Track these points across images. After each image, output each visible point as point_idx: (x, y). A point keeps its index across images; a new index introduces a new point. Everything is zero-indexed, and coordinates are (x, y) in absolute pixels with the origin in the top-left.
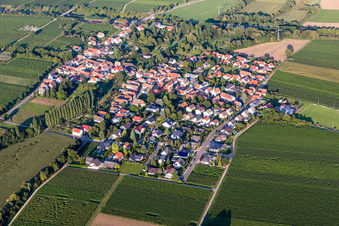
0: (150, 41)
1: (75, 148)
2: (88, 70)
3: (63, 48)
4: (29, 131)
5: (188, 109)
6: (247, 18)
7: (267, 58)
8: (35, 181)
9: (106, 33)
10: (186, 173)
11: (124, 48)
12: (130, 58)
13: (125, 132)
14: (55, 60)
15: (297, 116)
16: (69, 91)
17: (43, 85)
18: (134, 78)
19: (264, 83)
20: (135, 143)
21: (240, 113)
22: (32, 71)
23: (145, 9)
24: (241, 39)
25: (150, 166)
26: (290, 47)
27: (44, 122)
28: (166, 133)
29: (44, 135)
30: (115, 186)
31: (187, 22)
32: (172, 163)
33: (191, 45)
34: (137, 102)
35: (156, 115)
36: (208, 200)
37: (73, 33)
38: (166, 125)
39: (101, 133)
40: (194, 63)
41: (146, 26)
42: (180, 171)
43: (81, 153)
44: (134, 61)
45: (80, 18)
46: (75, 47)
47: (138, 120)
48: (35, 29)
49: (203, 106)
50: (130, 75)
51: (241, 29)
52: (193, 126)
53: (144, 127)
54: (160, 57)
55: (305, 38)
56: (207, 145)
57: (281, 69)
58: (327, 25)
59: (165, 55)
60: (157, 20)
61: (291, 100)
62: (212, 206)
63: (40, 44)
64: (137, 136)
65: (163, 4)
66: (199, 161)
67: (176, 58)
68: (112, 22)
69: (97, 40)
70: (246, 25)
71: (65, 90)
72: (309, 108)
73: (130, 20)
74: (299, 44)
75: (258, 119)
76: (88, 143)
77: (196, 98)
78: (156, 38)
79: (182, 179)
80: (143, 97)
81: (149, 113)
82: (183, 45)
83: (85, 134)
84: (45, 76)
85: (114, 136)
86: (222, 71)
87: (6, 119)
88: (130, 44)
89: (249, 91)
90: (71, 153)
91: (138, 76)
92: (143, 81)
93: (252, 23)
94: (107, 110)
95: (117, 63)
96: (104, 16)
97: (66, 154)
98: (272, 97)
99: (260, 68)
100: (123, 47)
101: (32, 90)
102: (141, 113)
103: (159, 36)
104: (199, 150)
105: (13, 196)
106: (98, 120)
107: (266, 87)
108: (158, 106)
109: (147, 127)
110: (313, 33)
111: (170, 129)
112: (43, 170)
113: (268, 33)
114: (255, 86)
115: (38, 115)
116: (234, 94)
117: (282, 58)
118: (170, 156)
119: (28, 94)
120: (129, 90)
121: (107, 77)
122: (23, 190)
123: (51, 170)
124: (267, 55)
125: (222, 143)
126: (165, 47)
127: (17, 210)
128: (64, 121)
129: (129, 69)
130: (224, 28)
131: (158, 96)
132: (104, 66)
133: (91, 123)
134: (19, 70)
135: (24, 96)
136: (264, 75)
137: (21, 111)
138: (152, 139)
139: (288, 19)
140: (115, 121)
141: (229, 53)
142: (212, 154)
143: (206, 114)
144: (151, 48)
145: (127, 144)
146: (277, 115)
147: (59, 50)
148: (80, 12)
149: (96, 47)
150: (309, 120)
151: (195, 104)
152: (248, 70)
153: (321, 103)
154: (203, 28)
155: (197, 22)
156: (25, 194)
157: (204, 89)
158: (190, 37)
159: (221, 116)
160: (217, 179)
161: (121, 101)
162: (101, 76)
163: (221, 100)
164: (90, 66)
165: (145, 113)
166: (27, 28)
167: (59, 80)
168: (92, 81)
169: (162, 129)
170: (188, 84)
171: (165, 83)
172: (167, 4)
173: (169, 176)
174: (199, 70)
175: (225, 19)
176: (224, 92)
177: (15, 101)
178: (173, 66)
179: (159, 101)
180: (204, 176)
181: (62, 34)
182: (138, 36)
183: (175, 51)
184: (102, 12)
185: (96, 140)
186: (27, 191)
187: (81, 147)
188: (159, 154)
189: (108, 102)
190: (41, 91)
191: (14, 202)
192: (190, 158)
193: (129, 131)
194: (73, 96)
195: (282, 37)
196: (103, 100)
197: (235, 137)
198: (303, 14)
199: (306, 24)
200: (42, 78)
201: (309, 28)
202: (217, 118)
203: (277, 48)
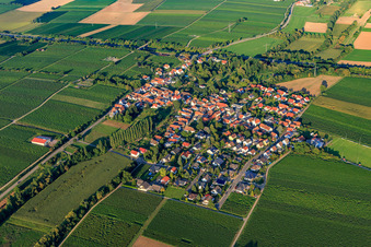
0: (205, 73)
1: (129, 170)
2: (153, 97)
3: (135, 77)
4: (95, 151)
5: (231, 138)
6: (289, 55)
7: (304, 93)
8: (92, 199)
9: (171, 65)
10: (222, 200)
11: (184, 79)
12: (188, 88)
13: (173, 157)
14: (127, 88)
15: (326, 149)
16: (134, 115)
17: (114, 109)
18: (189, 106)
19: (299, 116)
20: (181, 168)
21: (275, 144)
22: (107, 97)
23: (206, 45)
24: (282, 74)
25: (191, 192)
26: (324, 83)
27: (108, 143)
28: (209, 159)
29: (107, 156)
30: (158, 209)
31: (239, 57)
32: (210, 189)
33: (240, 78)
34: (188, 130)
35: (203, 142)
36: (238, 230)
37: (144, 64)
38: (209, 151)
39: (154, 157)
40: (240, 94)
41: (204, 60)
42: (216, 198)
43: (134, 175)
44: (191, 91)
45: (152, 51)
46: (144, 77)
47: (187, 146)
48: (116, 60)
49: (243, 135)
50: (186, 103)
51: (282, 66)
52: (233, 154)
53: (191, 152)
54: (212, 88)
55: (338, 75)
56: (243, 173)
57: (315, 103)
58: (358, 63)
59: (217, 87)
60: (214, 55)
61: (322, 134)
62: (241, 236)
63: (117, 73)
64: (183, 160)
65: (220, 40)
66: (234, 189)
67: (226, 89)
68: (177, 55)
69: (164, 70)
70: (288, 61)
71: (130, 114)
72: (337, 142)
73: (192, 54)
74: (332, 80)
75: (290, 151)
76: (143, 165)
77: (239, 128)
78: (211, 71)
79: (217, 206)
80: (194, 125)
81: (197, 139)
82: (233, 78)
83: (141, 156)
84: (117, 101)
85: (164, 160)
86: (264, 102)
87: (80, 138)
88: (190, 74)
89: (285, 124)
90: (126, 174)
91: (193, 104)
92: (196, 109)
93: (293, 60)
94: (162, 135)
95: (177, 92)
96: (172, 50)
97: (121, 175)
98: (305, 129)
99: (297, 101)
100: (183, 77)
101: (105, 113)
102: (191, 139)
103: (214, 69)
104: (236, 178)
105: (71, 214)
106: (154, 144)
107: (300, 120)
108: (205, 133)
109: (193, 153)
110: (346, 72)
111: (212, 157)
112: (99, 190)
113: (306, 69)
114: (291, 119)
115: (105, 136)
116: (271, 125)
117: (317, 93)
118: (209, 183)
119: (101, 116)
120: (184, 117)
121: (168, 104)
122: (81, 208)
123: (106, 190)
124: (304, 90)
125: (257, 172)
126: (218, 79)
127: (73, 227)
128: (125, 143)
129: (186, 97)
130: (269, 63)
131: (206, 124)
132: (166, 94)
133: (147, 146)
134: (97, 95)
135: (97, 119)
136: (299, 108)
137: (93, 131)
138: (196, 165)
139: (325, 57)
140: (167, 145)
141: (271, 86)
142: (246, 183)
143: (245, 143)
144: (206, 79)
145: (174, 168)
146: (307, 149)
147: (131, 79)
148: (153, 46)
149: (161, 77)
150: (336, 154)
151: (237, 133)
152: (286, 103)
153: (349, 137)
154: (251, 63)
155: (247, 58)
156: (82, 211)
157: (246, 119)
158: (239, 71)
159: (258, 146)
160: (248, 208)
161: (175, 127)
162: (162, 103)
163: (260, 130)
164: (154, 94)
165: (193, 139)
166: (110, 58)
167: (127, 105)
168: (154, 107)
169: (205, 155)
170: (233, 115)
171: (215, 111)
172: (224, 41)
173: (206, 202)
174: (244, 101)
175: (270, 56)
176: (264, 122)
177: (89, 123)
178: (223, 96)
179: (206, 129)
180: (238, 204)
181: (136, 65)
182: (197, 68)
183: (226, 82)
184: (171, 46)
185: (149, 162)
186: (84, 208)
187: (135, 169)
188: (200, 180)
189: (164, 127)
190: (111, 114)
191: (71, 219)
192: (227, 186)
193: (177, 157)
194: (137, 120)
195: (318, 74)
196: (161, 124)
197: (269, 167)
198: (338, 52)
199: (340, 62)
200: (114, 103)
201: (343, 66)
202: (255, 147)
203: (313, 83)
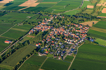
0: (58, 21)
1: (36, 50)
2: (42, 28)
3: (36, 22)
4: (25, 44)
5: (66, 40)
6: (83, 15)
7: (87, 26)
8: (24, 59)
9: (47, 18)
10: (64, 58)
11: (51, 23)
13: (49, 46)
14: (34, 25)
15: (94, 42)
16: (36, 34)
17: (30, 32)
18: (53, 31)
19: (86, 33)
20: (51, 49)
21: (79, 41)
22: (28, 28)
23: (58, 12)
24: (81, 21)
25: (55, 55)
26: (93, 23)
27: (29, 42)
28: (60, 46)
29: (29, 46)
30: (45, 61)
31: (68, 16)
32: (61, 55)
33: (68, 22)
34: (53, 37)
35: (58, 41)
36: (69, 66)
37: (39, 18)
38: (60, 44)
39: (43, 46)
40: (68, 27)
41: (57, 17)
42: (62, 57)
43: (37, 51)
44: (54, 26)
45: (41, 14)
46: (39, 22)
47: (53, 42)
48: (30, 17)
49: (70, 39)
50: (52, 30)
51: (81, 18)
52: (67, 44)
53: (54, 44)
54: (60, 25)
55: (97, 20)
56: (70, 50)
57: (91, 29)
58: (103, 17)
59: (61, 25)
60: (60, 15)
61: (93, 38)
62: (70, 67)
63: (31, 21)
64: (52, 46)
65: (62, 11)
66: (68, 54)
67: (64, 25)
68: (49, 16)
69: (45, 20)
70: (82, 17)
71: (35, 33)
72: (97, 40)
73: (54, 15)
74: (96, 22)
75: (84, 43)
76: (40, 48)
77: (68, 37)
78: (59, 20)
79: (63, 59)
80: (55, 36)
81: (56, 40)
82: (66, 22)
83: (39, 46)
84: (31, 30)
85: (46, 47)
86: (76, 29)
87: (20, 41)
88: (53, 21)
89: (82, 35)
90: (35, 51)
91: (54, 30)
92: (55, 31)
93: (84, 16)
94: (45, 39)
95: (49, 26)
96: (47, 14)
97: (33, 51)
98: (88, 36)
99: (85, 28)
100: (51, 22)
101: (27, 33)
102: (54, 40)
103: (60, 19)
104: (68, 51)
105: (18, 63)
106: (43, 42)
107: (87, 34)
108: (58, 38)
109: (55, 44)
110: (99, 19)
111: (61, 45)
112: (27, 56)
113: (88, 19)
114: (84, 34)
115: (28, 40)
116: (78, 36)
117: (91, 26)
118: (60, 53)
119: (26, 34)
120: (52, 34)
121: (47, 30)
122: (21, 61)
123: (29, 56)
124: (87, 25)
125: (74, 49)
126: (62, 22)
127: (19, 67)
128: (34, 42)
129: (52, 28)
130: (77, 17)
131: (59, 36)
132: (46, 27)
133: (41, 43)
134: (25, 28)
135: (25, 35)
136: (86, 30)
137: (24, 39)
138: (56, 48)
139: (93, 15)
140: (47, 42)
141: (78, 24)
142: (71, 52)
143: (70, 41)
144: (58, 23)
145: (49, 49)
146: (89, 42)
147: (35, 23)
148: (41, 13)
149: (44, 22)
150: (97, 43)
151: (68, 38)
152: (82, 29)
153: (101, 38)
154: (71, 17)
155: (70, 16)
156: (22, 62)
157: (71, 34)
158: (68, 20)
159: (74, 42)
160: (72, 60)
161: (49, 37)
162: (45, 30)
163: (75, 37)
164: (42, 27)
165: (55, 40)
166: (28, 17)
167: (34, 31)
168: (42, 31)
169: (59, 45)
170: (67, 33)
171: (61, 32)
172: (63, 11)
173: (59, 58)
174: (70, 29)
175: (77, 15)
176: (76, 35)
177: (23, 36)
178: (63, 27)
179: (59, 37)
180: (69, 59)
181: (36, 19)
182: (55, 19)
183: (64, 23)
185: (42, 47)
186: (22, 61)
187: (38, 49)
188: (57, 52)
189: (46, 37)
190: (29, 33)
191: (18, 65)
192: (65, 53)
193: (50, 45)
194: (37, 35)
195: (91, 20)
196: (45, 36)
197: (78, 48)
198: (97, 14)
199: (98, 17)
200: (30, 30)
201: (99, 18)
202: (73, 42)
203: (90, 23)
